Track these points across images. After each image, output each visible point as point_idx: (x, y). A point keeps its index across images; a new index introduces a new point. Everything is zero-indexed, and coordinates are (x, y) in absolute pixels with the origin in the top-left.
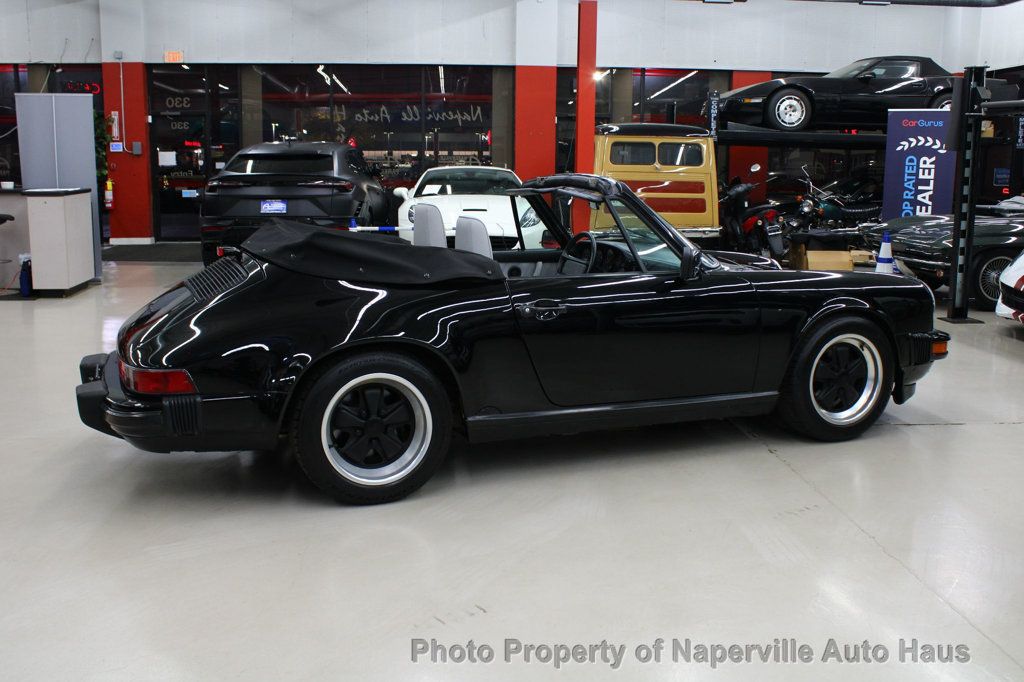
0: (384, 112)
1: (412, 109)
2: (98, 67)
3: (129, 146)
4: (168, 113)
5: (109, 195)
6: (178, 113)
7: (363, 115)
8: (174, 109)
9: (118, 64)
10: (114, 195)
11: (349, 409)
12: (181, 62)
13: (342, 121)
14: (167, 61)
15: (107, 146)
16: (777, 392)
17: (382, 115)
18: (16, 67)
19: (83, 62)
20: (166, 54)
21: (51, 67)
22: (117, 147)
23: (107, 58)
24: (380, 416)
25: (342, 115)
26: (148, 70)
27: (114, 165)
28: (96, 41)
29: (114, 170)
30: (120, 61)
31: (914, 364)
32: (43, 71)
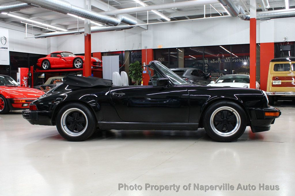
0: (219, 60)
1: (228, 59)
2: (141, 50)
3: (148, 72)
7: (213, 61)
11: (70, 117)
12: (162, 48)
13: (206, 63)
14: (158, 48)
15: (142, 72)
16: (198, 124)
17: (218, 61)
18: (122, 52)
19: (137, 49)
20: (158, 46)
21: (130, 51)
22: (145, 72)
23: (143, 48)
24: (77, 119)
25: (206, 62)
26: (154, 50)
27: (144, 77)
28: (140, 44)
29: (144, 78)
30: (146, 49)
31: (257, 119)
32: (128, 52)
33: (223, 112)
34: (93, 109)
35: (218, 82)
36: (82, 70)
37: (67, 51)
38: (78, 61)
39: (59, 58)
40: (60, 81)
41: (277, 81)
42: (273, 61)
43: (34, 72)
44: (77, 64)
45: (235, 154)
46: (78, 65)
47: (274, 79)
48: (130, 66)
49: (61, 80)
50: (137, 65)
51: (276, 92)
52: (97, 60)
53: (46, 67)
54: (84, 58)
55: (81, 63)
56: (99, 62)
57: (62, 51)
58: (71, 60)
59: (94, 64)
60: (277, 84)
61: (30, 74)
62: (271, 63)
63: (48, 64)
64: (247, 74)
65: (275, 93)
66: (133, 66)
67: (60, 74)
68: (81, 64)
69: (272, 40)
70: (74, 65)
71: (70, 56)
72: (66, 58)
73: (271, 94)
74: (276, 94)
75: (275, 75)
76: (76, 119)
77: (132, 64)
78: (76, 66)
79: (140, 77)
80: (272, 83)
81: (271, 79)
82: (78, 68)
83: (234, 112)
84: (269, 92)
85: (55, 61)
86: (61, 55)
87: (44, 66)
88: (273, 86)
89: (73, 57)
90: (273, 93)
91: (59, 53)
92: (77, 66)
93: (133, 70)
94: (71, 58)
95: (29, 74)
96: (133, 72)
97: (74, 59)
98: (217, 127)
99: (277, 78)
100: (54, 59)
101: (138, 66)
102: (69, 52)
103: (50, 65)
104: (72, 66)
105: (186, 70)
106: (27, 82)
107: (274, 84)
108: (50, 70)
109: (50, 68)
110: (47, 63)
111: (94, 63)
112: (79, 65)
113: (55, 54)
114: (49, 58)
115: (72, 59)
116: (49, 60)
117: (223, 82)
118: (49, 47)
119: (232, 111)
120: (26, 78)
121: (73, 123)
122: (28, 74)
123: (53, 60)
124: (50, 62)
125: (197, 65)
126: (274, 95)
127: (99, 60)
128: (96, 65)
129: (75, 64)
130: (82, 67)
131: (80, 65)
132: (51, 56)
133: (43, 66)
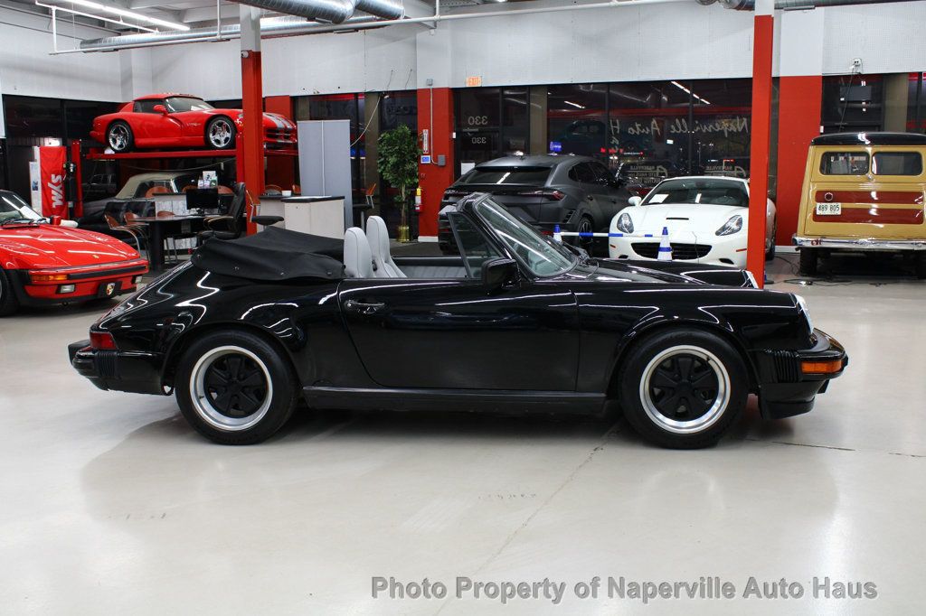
0: (654, 126)
1: (681, 123)
2: (414, 92)
3: (435, 159)
4: (469, 130)
5: (418, 200)
6: (477, 130)
7: (635, 128)
8: (475, 126)
9: (429, 89)
10: (422, 200)
11: (217, 371)
12: (479, 85)
13: (616, 135)
14: (467, 86)
15: (418, 159)
16: (603, 395)
17: (650, 129)
18: (356, 95)
19: (403, 89)
20: (467, 79)
21: (381, 94)
22: (426, 159)
23: (421, 85)
24: (239, 379)
25: (615, 129)
26: (456, 93)
27: (423, 174)
28: (413, 71)
29: (423, 179)
30: (432, 87)
31: (779, 382)
32: (375, 97)
33: (680, 360)
34: (285, 345)
35: (650, 202)
36: (234, 156)
37: (184, 93)
38: (220, 125)
39: (159, 116)
40: (166, 191)
41: (829, 205)
42: (818, 142)
43: (82, 158)
44: (217, 137)
45: (712, 486)
46: (220, 138)
47: (822, 197)
48: (381, 141)
49: (168, 185)
50: (402, 138)
51: (824, 237)
52: (279, 121)
53: (119, 142)
54: (241, 116)
55: (228, 132)
56: (285, 130)
57: (170, 95)
58: (198, 122)
59: (269, 136)
60: (828, 212)
61: (72, 165)
62: (812, 149)
63: (125, 136)
64: (740, 176)
65: (821, 241)
66: (390, 143)
67: (163, 166)
68: (229, 135)
69: (816, 69)
70: (207, 140)
71: (194, 109)
72: (184, 116)
73: (809, 245)
74: (825, 245)
75: (823, 187)
76: (235, 379)
77: (388, 136)
78: (213, 142)
79: (412, 174)
80: (815, 211)
81: (812, 196)
82: (219, 149)
83: (711, 362)
84: (803, 239)
85: (146, 123)
86: (167, 107)
87: (115, 141)
88: (817, 218)
89: (205, 112)
90: (817, 241)
91: (161, 101)
92: (218, 142)
93: (392, 154)
94: (198, 116)
95: (68, 167)
96: (392, 160)
97: (206, 119)
98: (660, 403)
99: (829, 197)
100: (145, 119)
101: (406, 140)
102: (190, 94)
103: (133, 138)
104: (203, 143)
105: (556, 166)
106: (61, 192)
107: (818, 213)
108: (132, 155)
109: (132, 146)
110: (124, 131)
111: (272, 131)
112: (223, 139)
113: (148, 103)
114: (131, 117)
115: (200, 119)
116: (128, 120)
117: (665, 202)
118: (127, 79)
119: (705, 358)
120: (59, 177)
121: (226, 390)
122: (65, 166)
123: (140, 122)
124: (133, 128)
125: (585, 128)
126: (819, 246)
127: (286, 123)
128: (277, 137)
129: (211, 136)
130: (232, 144)
131: (226, 140)
132: (135, 111)
133: (111, 141)
